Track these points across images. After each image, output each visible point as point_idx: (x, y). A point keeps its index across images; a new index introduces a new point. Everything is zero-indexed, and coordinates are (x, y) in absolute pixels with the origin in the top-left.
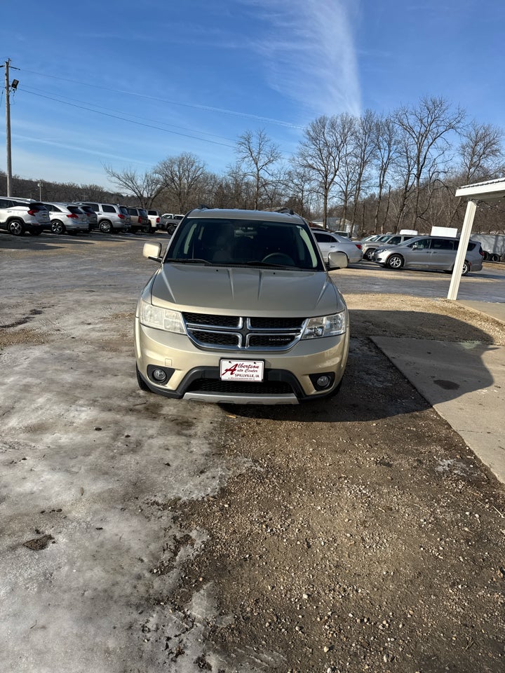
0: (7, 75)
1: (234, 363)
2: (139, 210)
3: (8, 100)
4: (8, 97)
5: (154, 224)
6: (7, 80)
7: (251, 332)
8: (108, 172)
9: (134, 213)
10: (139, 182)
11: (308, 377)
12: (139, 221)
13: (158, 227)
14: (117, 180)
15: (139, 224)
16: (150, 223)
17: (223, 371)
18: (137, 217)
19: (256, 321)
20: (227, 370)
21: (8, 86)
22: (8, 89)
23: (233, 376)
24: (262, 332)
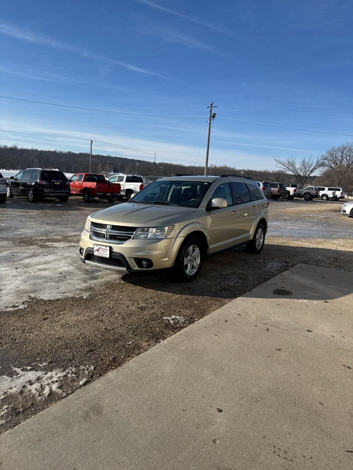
0: (211, 111)
1: (99, 247)
2: (280, 184)
3: (210, 125)
4: (210, 123)
5: (292, 193)
6: (211, 114)
7: (110, 232)
8: (277, 161)
9: (274, 186)
10: (298, 166)
11: (133, 259)
12: (279, 191)
13: (294, 195)
14: (282, 166)
15: (278, 193)
16: (288, 192)
17: (95, 251)
18: (278, 189)
19: (114, 227)
20: (96, 250)
21: (211, 117)
22: (210, 119)
23: (98, 253)
24: (115, 233)
